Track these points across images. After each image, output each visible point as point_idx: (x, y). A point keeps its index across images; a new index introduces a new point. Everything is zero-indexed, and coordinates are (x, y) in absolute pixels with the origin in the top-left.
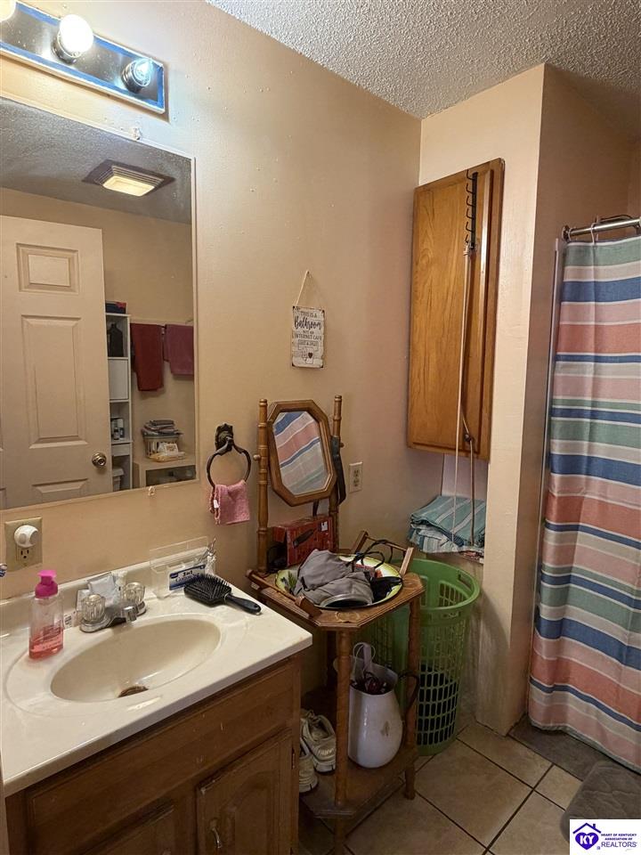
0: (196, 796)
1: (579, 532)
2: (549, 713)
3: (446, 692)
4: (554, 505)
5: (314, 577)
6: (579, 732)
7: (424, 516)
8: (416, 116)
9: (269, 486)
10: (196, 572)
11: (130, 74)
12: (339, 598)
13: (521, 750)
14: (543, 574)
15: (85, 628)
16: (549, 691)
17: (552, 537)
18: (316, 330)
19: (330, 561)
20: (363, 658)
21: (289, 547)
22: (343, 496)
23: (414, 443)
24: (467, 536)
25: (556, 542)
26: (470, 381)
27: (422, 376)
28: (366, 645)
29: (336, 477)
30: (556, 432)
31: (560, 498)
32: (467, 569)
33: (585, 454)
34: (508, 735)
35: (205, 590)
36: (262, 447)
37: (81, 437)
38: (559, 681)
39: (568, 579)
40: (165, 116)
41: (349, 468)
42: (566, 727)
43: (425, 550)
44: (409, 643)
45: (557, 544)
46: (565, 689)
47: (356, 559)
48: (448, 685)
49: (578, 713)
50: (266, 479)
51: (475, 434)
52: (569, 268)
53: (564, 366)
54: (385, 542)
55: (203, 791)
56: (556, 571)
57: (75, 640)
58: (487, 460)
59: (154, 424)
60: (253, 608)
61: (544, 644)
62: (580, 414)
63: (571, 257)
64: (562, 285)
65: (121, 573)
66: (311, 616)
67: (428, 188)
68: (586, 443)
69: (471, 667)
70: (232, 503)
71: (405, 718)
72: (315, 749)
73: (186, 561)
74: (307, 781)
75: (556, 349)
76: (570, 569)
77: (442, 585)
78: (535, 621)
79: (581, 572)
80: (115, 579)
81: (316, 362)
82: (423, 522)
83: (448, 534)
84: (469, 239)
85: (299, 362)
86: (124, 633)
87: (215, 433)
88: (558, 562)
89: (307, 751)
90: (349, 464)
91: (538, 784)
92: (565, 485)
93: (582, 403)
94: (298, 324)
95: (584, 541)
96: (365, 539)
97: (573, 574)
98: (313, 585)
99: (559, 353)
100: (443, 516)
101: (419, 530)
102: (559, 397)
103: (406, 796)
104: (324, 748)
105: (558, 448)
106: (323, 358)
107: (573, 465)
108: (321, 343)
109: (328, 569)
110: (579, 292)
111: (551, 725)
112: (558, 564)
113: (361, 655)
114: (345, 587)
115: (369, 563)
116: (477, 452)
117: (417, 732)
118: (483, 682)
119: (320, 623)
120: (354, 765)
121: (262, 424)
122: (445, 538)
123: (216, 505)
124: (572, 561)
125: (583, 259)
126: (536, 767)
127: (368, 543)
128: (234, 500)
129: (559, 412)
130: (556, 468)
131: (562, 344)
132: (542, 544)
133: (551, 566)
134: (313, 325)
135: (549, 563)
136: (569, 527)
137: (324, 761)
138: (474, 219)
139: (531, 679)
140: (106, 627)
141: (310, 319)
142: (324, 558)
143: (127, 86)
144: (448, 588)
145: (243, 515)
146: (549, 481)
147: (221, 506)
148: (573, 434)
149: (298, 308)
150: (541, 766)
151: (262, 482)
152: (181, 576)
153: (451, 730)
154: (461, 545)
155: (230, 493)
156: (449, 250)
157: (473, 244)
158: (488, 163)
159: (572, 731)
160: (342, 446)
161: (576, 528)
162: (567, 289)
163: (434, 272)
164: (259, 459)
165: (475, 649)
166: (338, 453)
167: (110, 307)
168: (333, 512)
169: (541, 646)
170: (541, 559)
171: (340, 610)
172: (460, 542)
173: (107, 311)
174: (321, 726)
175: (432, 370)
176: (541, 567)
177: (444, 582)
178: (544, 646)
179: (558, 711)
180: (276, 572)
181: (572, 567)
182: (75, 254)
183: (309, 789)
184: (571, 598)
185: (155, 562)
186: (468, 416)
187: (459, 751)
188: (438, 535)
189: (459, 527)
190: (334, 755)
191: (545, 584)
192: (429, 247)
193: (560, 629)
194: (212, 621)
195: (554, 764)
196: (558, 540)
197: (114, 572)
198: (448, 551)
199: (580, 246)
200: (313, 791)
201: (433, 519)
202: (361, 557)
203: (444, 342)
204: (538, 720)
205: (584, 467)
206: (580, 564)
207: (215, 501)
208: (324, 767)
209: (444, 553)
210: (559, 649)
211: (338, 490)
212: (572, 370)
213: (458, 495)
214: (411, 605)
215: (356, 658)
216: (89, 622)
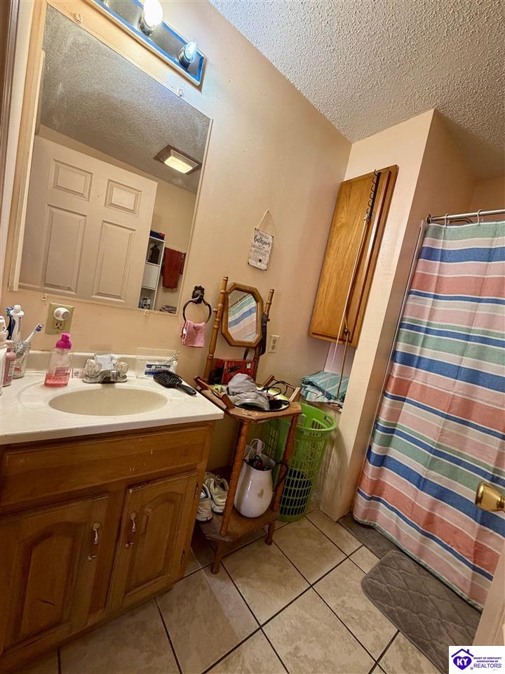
0: (126, 493)
1: (405, 403)
2: (366, 513)
3: (301, 494)
4: (392, 383)
5: (235, 388)
6: (383, 529)
7: (311, 379)
8: (349, 139)
9: (220, 330)
10: (164, 368)
11: (183, 53)
12: (248, 401)
13: (344, 532)
14: (377, 425)
15: (85, 380)
16: (369, 499)
17: (387, 402)
18: (266, 247)
19: (247, 381)
20: (256, 449)
21: (224, 372)
22: (263, 352)
23: (314, 334)
24: (335, 394)
25: (390, 406)
26: (353, 298)
27: (324, 294)
28: (260, 441)
29: (261, 337)
30: (402, 337)
31: (397, 379)
32: (331, 414)
33: (418, 355)
34: (337, 522)
35: (166, 378)
36: (220, 305)
37: (122, 297)
38: (376, 494)
39: (393, 431)
40: (199, 88)
41: (271, 337)
42: (375, 525)
43: (307, 399)
44: (287, 444)
45: (390, 407)
46: (379, 500)
47: (264, 389)
48: (306, 480)
49: (385, 518)
50: (219, 325)
51: (351, 330)
52: (427, 239)
53: (413, 298)
54: (284, 383)
55: (131, 491)
56: (386, 424)
57: (75, 384)
58: (355, 348)
59: (168, 307)
60: (191, 392)
61: (371, 468)
62: (419, 329)
63: (429, 232)
64: (421, 249)
65: (117, 356)
66: (227, 408)
67: (350, 183)
68: (419, 348)
69: (322, 477)
70: (195, 334)
71: (275, 490)
72: (214, 497)
73: (159, 361)
74: (204, 515)
75: (410, 287)
76: (395, 425)
77: (314, 421)
78: (367, 454)
79: (403, 428)
80: (112, 359)
81: (263, 266)
82: (310, 383)
83: (323, 391)
84: (369, 211)
85: (253, 263)
86: (108, 390)
87: (193, 289)
88: (388, 418)
89: (210, 496)
90: (271, 335)
91: (352, 554)
92: (401, 371)
93: (421, 323)
94: (256, 239)
95: (407, 409)
96: (272, 379)
97: (396, 428)
98: (233, 392)
99: (412, 290)
100: (321, 381)
101: (306, 387)
102: (407, 316)
103: (266, 542)
104: (220, 498)
105: (401, 347)
106: (267, 265)
107: (408, 360)
108: (268, 255)
109: (245, 385)
110: (431, 254)
111: (366, 521)
112: (389, 420)
113: (255, 447)
114: (253, 397)
115: (271, 392)
116: (350, 342)
117: (281, 505)
118: (328, 485)
119: (232, 412)
120: (236, 512)
121: (223, 291)
122: (321, 393)
123: (185, 332)
124: (397, 420)
125: (437, 234)
126: (352, 543)
127: (274, 382)
128: (197, 333)
129: (405, 326)
130: (397, 360)
131: (415, 284)
132: (380, 406)
133: (384, 420)
134: (265, 243)
135: (383, 418)
136: (400, 399)
137: (218, 505)
138: (374, 200)
139: (359, 490)
140: (99, 383)
141: (264, 239)
142: (245, 378)
143: (180, 62)
144: (317, 423)
145: (200, 342)
146: (392, 367)
147: (188, 333)
148: (413, 341)
149: (258, 230)
150: (355, 544)
151: (216, 326)
152: (153, 367)
153: (303, 509)
154: (330, 398)
155: (194, 327)
156: (355, 218)
157: (371, 215)
158: (388, 168)
159: (378, 528)
160: (269, 320)
161: (404, 400)
162: (424, 251)
163: (344, 232)
164: (216, 312)
165: (327, 466)
166: (266, 323)
167: (152, 233)
168: (256, 360)
169: (368, 470)
170: (378, 416)
171: (246, 409)
172: (329, 396)
173: (150, 235)
174: (222, 486)
175: (332, 290)
176: (377, 420)
177: (315, 419)
178: (370, 471)
179: (372, 513)
180: (213, 384)
181: (396, 424)
182: (140, 193)
183: (205, 520)
184: (393, 443)
185: (139, 357)
186: (349, 318)
187: (305, 523)
188: (317, 392)
189: (331, 388)
190: (224, 504)
191: (378, 431)
192: (343, 217)
193: (382, 461)
194: (165, 395)
195: (363, 545)
196: (392, 405)
197: (113, 355)
198: (321, 401)
199: (436, 226)
200: (208, 522)
201: (315, 381)
202: (268, 389)
203: (342, 273)
204: (358, 516)
205: (416, 362)
206: (402, 423)
207: (184, 330)
208: (218, 510)
209: (319, 402)
210: (380, 473)
211: (261, 346)
212: (419, 301)
213: (333, 372)
214: (294, 417)
215: (252, 448)
216: (89, 377)
